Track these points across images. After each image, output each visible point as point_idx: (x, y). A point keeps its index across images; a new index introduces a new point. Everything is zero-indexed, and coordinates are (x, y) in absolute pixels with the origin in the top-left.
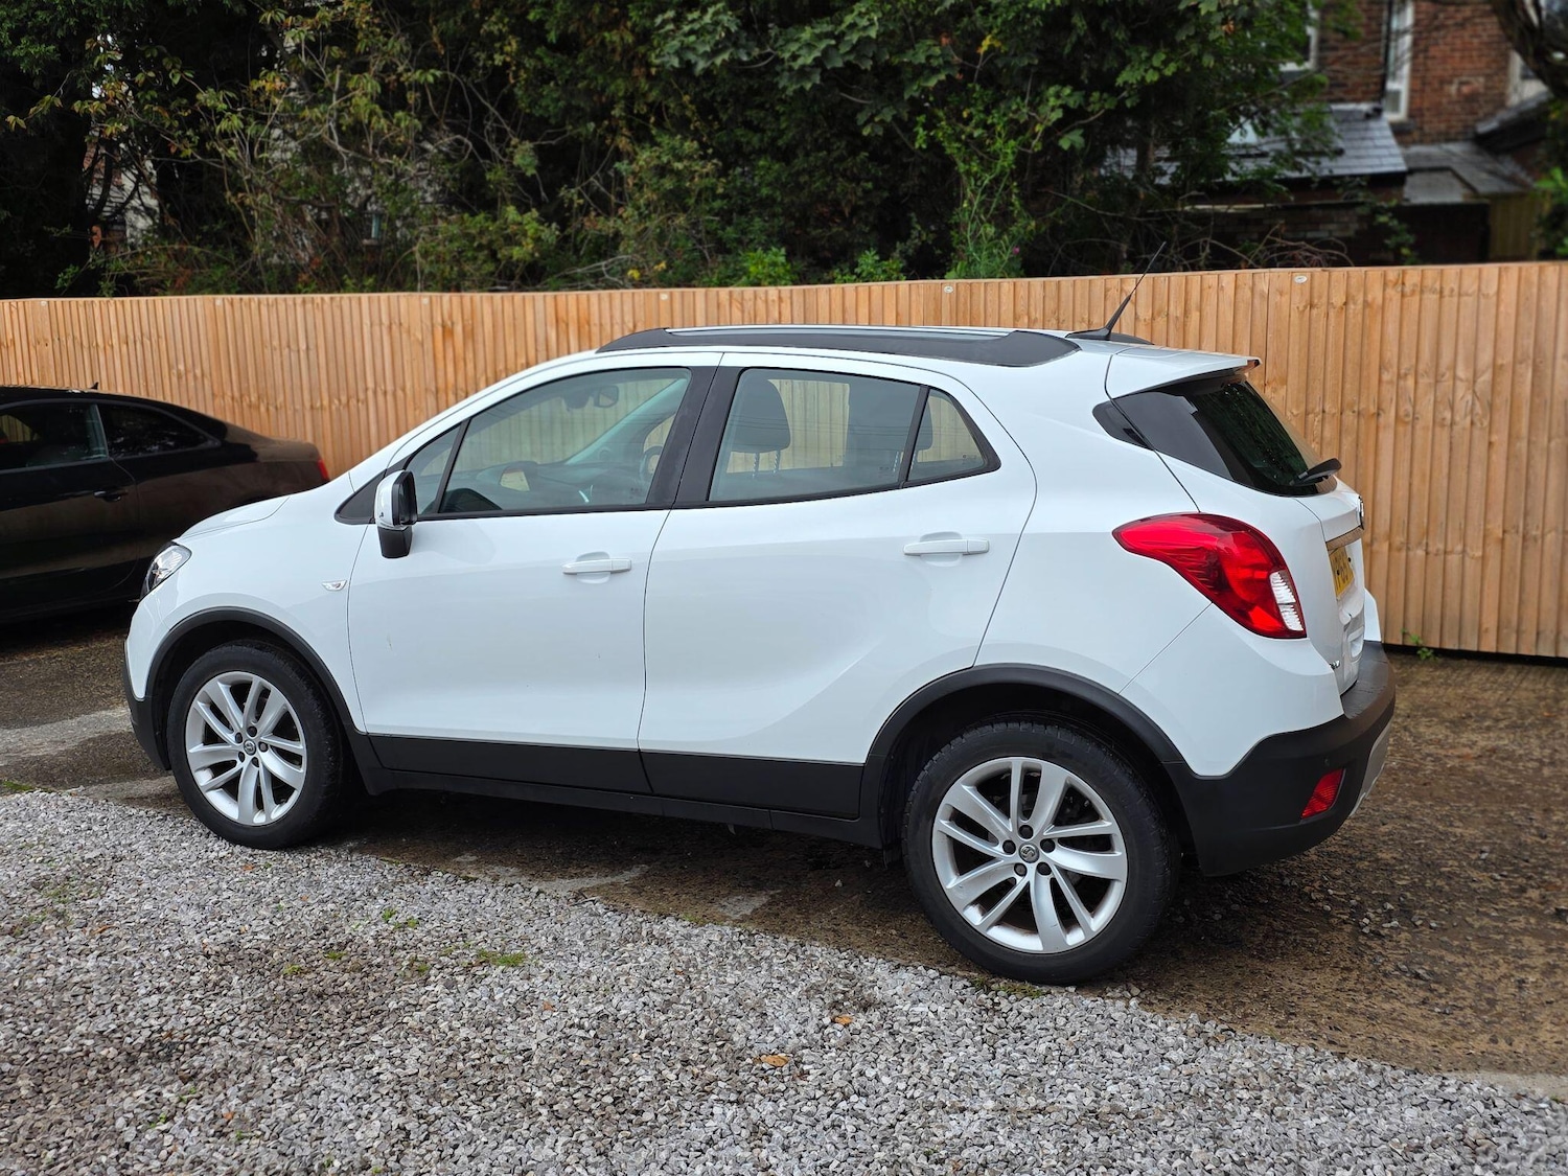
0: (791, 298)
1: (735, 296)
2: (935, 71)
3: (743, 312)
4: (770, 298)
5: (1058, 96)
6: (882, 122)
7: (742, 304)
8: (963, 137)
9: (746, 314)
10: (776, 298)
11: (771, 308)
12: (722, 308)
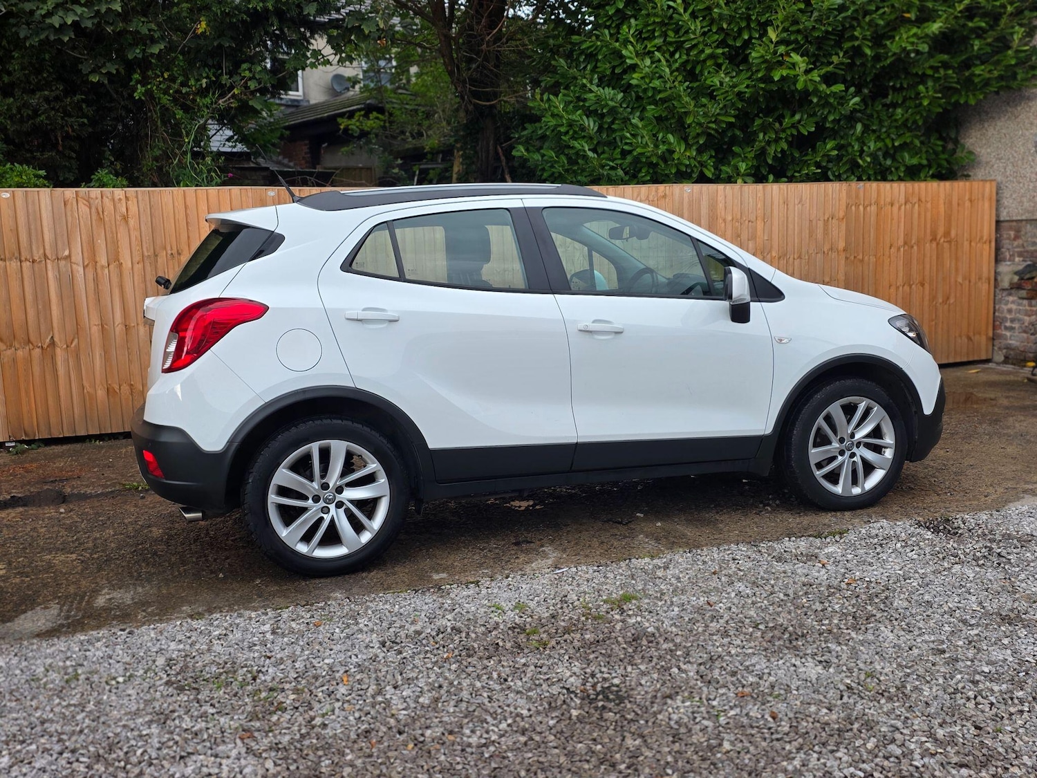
0: (137, 197)
1: (81, 194)
2: (153, 41)
3: (90, 208)
4: (117, 197)
5: (250, 70)
6: (109, 73)
7: (88, 201)
8: (171, 91)
9: (93, 210)
10: (122, 197)
11: (118, 205)
12: (69, 207)
